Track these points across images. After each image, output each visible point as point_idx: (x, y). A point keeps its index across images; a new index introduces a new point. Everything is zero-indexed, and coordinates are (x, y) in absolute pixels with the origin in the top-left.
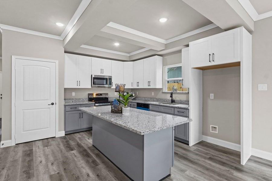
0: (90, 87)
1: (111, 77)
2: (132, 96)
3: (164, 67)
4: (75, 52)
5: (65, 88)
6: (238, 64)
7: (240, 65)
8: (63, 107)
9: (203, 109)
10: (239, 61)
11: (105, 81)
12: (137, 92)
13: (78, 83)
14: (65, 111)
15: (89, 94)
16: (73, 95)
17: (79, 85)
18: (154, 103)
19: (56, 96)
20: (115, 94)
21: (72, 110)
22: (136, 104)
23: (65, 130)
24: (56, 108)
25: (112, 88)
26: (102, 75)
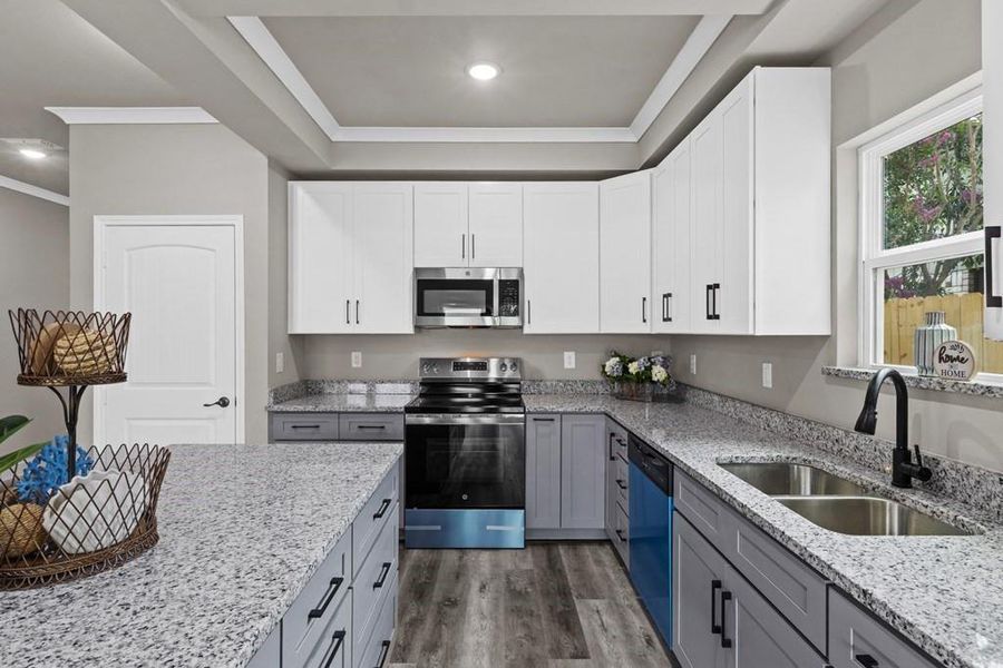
0: (410, 330)
4: (334, 168)
5: (292, 336)
12: (694, 359)
14: (271, 439)
15: (428, 363)
16: (354, 365)
17: (353, 319)
20: (567, 366)
25: (527, 330)
26: (468, 264)
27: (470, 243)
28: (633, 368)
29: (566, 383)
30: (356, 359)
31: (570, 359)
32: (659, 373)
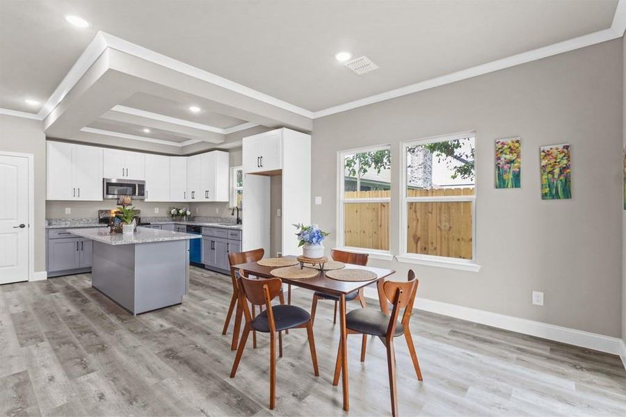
0: (101, 199)
1: (144, 182)
2: (185, 214)
3: (231, 168)
4: (68, 138)
5: (46, 201)
7: (281, 174)
8: (44, 231)
11: (130, 190)
12: (197, 209)
13: (76, 191)
14: (48, 239)
15: (101, 212)
18: (208, 224)
19: (29, 212)
21: (63, 236)
22: (185, 227)
23: (47, 269)
25: (146, 200)
26: (125, 178)
27: (126, 171)
28: (181, 212)
29: (155, 217)
30: (68, 211)
31: (157, 211)
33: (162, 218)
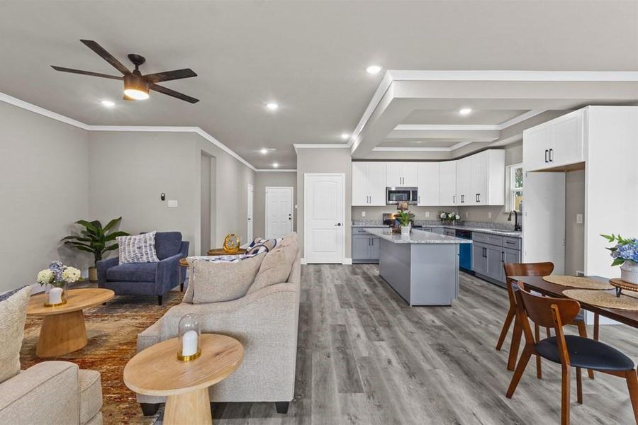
0: (385, 205)
1: (417, 188)
2: (454, 218)
3: (507, 167)
4: (364, 158)
5: (352, 207)
6: (581, 167)
7: (584, 168)
8: (350, 228)
9: (565, 243)
10: (583, 161)
13: (369, 199)
14: (353, 235)
15: (384, 215)
16: (363, 216)
17: (369, 201)
18: (478, 230)
19: (342, 216)
21: (361, 233)
22: (454, 231)
23: (352, 257)
24: (342, 229)
25: (419, 205)
26: (402, 186)
27: (402, 180)
28: (450, 216)
29: (426, 221)
30: (364, 214)
31: (427, 214)
32: (458, 217)
33: (432, 221)
